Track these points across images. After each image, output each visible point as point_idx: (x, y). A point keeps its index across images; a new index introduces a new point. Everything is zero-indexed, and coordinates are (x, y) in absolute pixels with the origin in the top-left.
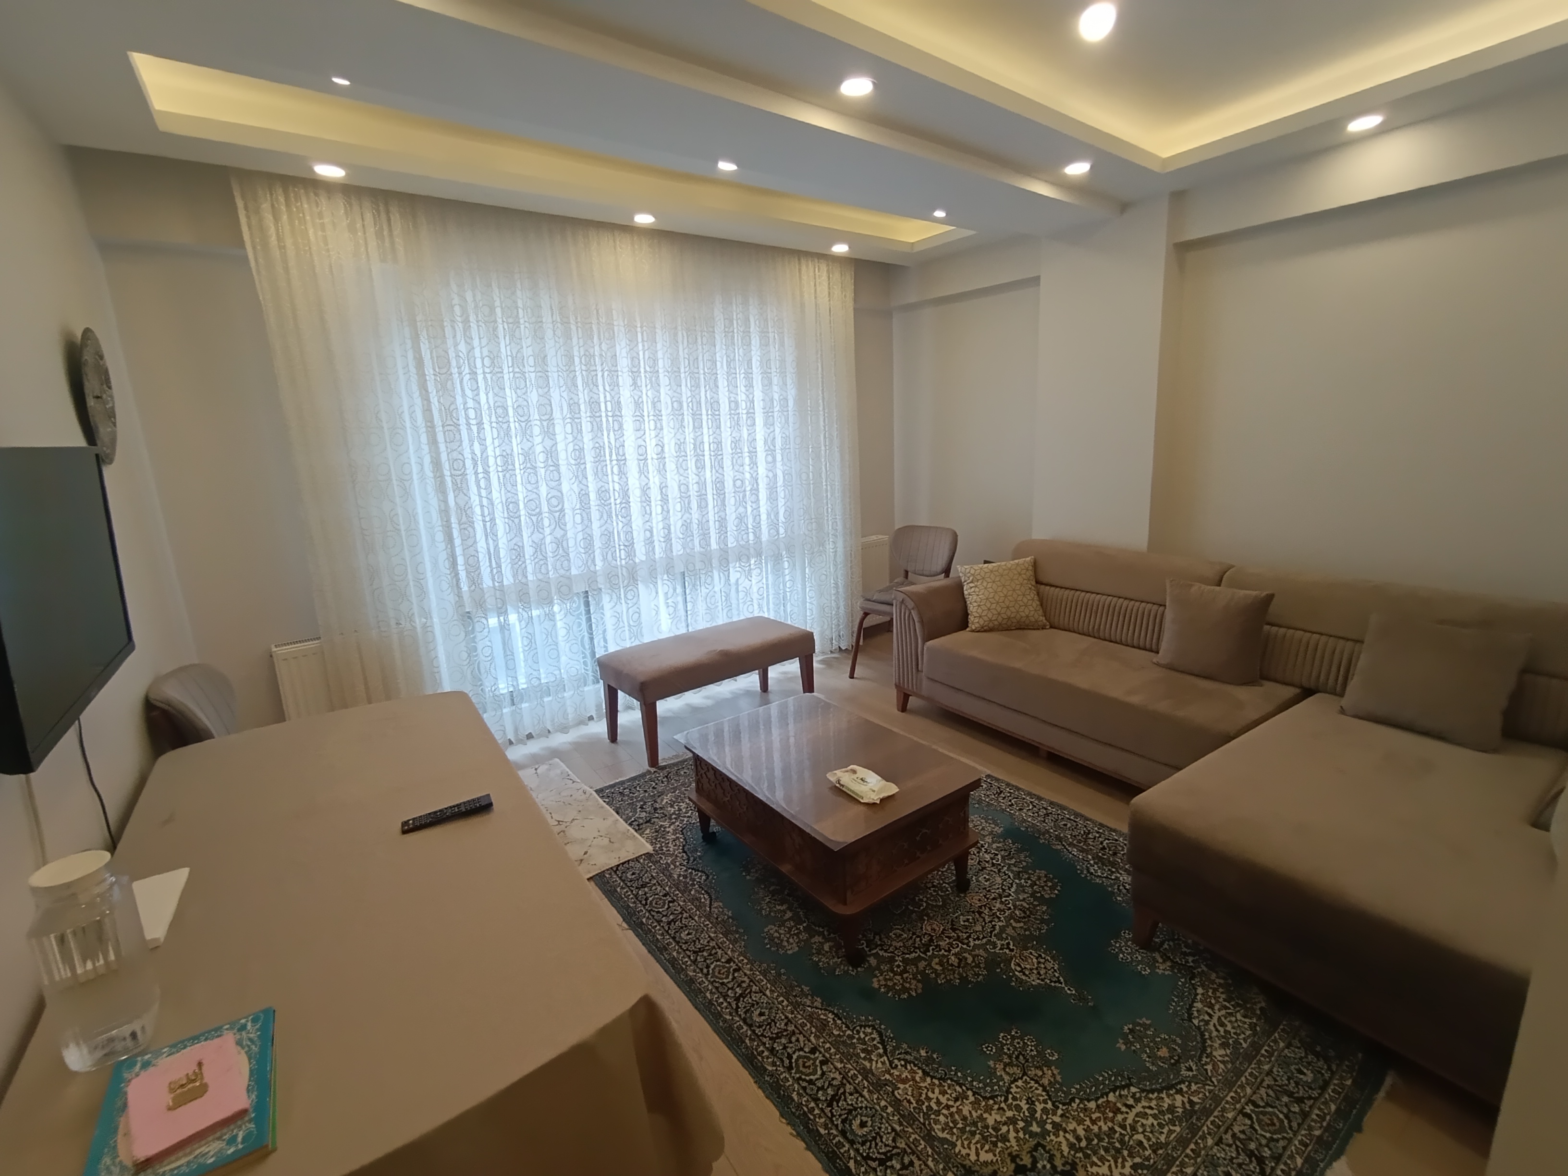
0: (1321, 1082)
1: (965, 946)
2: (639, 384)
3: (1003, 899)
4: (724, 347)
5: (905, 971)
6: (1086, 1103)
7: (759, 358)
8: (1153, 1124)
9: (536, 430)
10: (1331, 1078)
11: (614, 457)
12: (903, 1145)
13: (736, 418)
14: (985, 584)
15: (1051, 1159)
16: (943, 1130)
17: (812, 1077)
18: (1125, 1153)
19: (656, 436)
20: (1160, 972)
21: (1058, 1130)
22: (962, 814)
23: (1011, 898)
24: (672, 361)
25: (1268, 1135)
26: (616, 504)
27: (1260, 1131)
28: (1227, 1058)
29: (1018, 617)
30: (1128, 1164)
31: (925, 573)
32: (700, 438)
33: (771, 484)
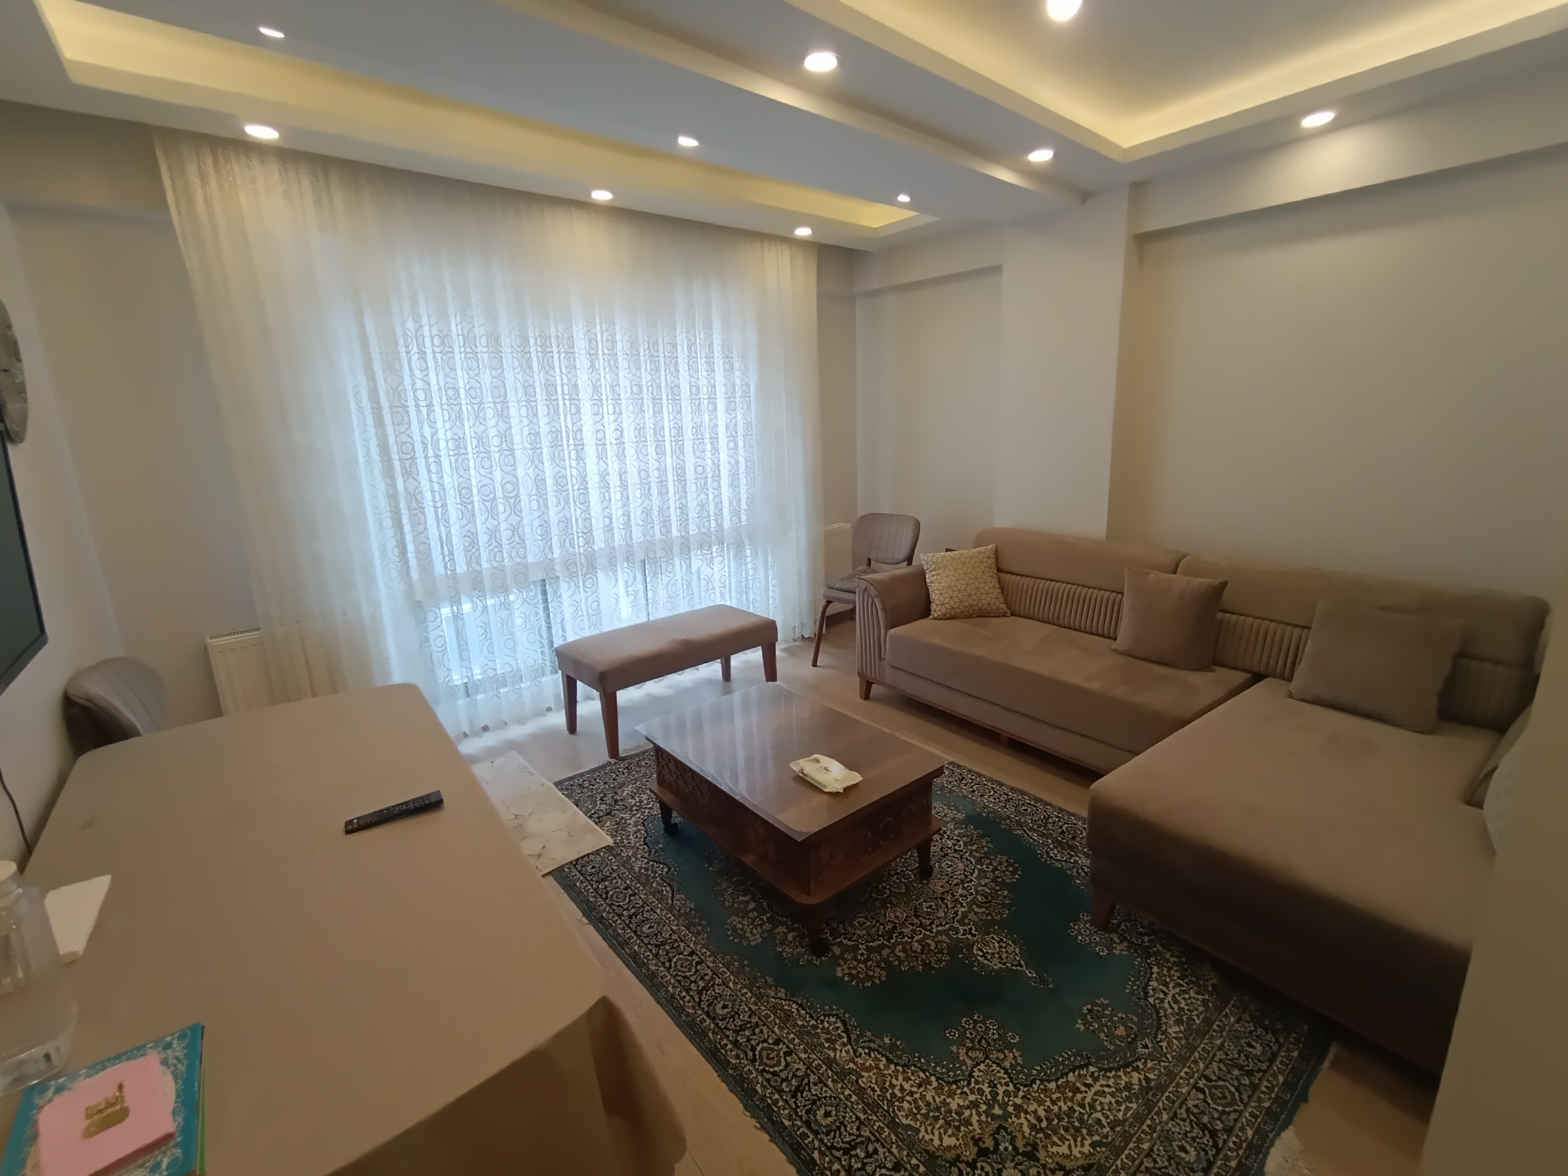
0: (1269, 1055)
1: (928, 933)
2: (597, 366)
3: (966, 885)
4: (685, 330)
5: (869, 959)
6: (1047, 1084)
7: (720, 343)
8: (1110, 1102)
9: (490, 413)
10: (1278, 1050)
11: (571, 442)
12: (868, 1134)
13: (697, 403)
14: (947, 572)
15: (1013, 1141)
16: (907, 1116)
17: (776, 1069)
18: (1084, 1131)
19: (615, 421)
20: (1117, 952)
21: (1019, 1112)
22: (925, 802)
23: (973, 883)
24: (631, 344)
25: (1220, 1108)
26: (573, 490)
27: (1212, 1105)
28: (1181, 1035)
29: (980, 605)
30: (1087, 1143)
31: (888, 561)
32: (660, 423)
33: (733, 471)
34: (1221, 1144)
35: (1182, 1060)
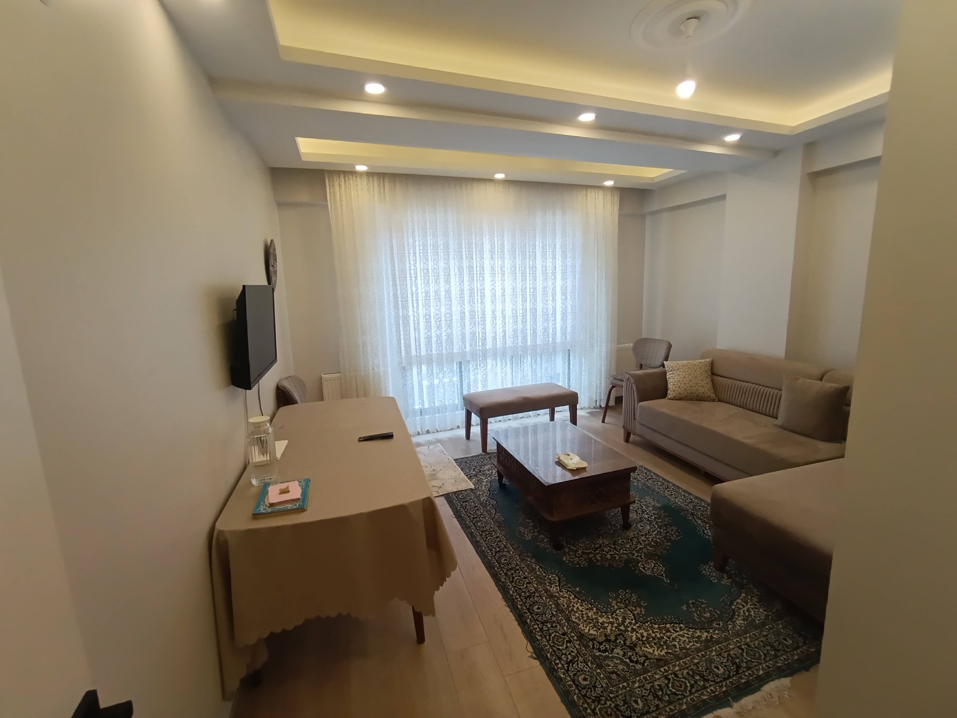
0: (795, 646)
1: (617, 552)
2: (494, 258)
3: (647, 536)
4: (541, 238)
5: (581, 556)
6: (653, 625)
7: (560, 244)
8: (685, 640)
9: (442, 280)
11: (479, 294)
12: (555, 620)
13: (545, 275)
14: (678, 372)
15: (625, 641)
16: (576, 619)
17: (521, 587)
18: (665, 647)
19: (502, 284)
20: (723, 583)
21: (633, 631)
22: (625, 485)
23: (652, 536)
24: (512, 246)
25: (749, 659)
26: (478, 318)
27: (745, 656)
28: (743, 625)
29: (698, 393)
31: (651, 366)
32: (525, 286)
33: (564, 311)
34: (740, 671)
35: (737, 634)
